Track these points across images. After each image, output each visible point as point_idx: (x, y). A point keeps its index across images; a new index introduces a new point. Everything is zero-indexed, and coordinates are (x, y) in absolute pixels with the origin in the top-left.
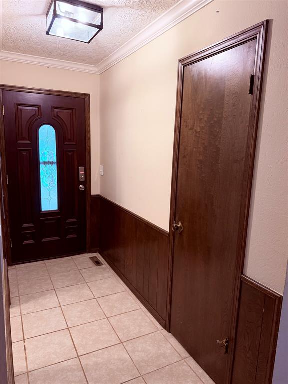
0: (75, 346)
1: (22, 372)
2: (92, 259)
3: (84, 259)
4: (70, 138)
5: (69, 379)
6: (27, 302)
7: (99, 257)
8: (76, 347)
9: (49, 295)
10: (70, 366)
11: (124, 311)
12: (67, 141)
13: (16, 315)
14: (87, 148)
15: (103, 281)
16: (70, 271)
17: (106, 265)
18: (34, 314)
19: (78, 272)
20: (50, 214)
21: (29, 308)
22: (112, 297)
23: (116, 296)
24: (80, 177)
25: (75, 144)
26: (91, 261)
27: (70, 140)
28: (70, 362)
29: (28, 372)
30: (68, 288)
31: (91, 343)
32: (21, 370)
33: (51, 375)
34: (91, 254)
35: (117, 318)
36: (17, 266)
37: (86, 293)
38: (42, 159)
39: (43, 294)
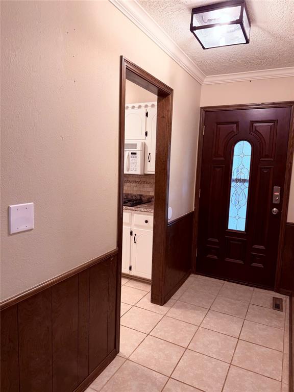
0: (176, 366)
1: (125, 356)
2: (275, 299)
3: (267, 296)
4: (267, 154)
5: (145, 388)
6: (178, 307)
7: (286, 301)
8: (177, 368)
9: (199, 312)
10: (156, 378)
11: (257, 370)
12: (262, 157)
13: (162, 313)
14: (288, 164)
15: (264, 327)
16: (239, 300)
17: (285, 313)
18: (174, 320)
19: (247, 305)
20: (236, 233)
21: (175, 313)
22: (257, 348)
23: (263, 349)
24: (274, 199)
25: (272, 160)
26: (272, 302)
27: (267, 156)
28: (159, 376)
29: (127, 359)
30: (222, 315)
31: (192, 374)
32: (125, 354)
33: (138, 374)
34: (279, 294)
35: (241, 371)
36: (199, 276)
37: (235, 328)
38: (234, 176)
39: (196, 308)
